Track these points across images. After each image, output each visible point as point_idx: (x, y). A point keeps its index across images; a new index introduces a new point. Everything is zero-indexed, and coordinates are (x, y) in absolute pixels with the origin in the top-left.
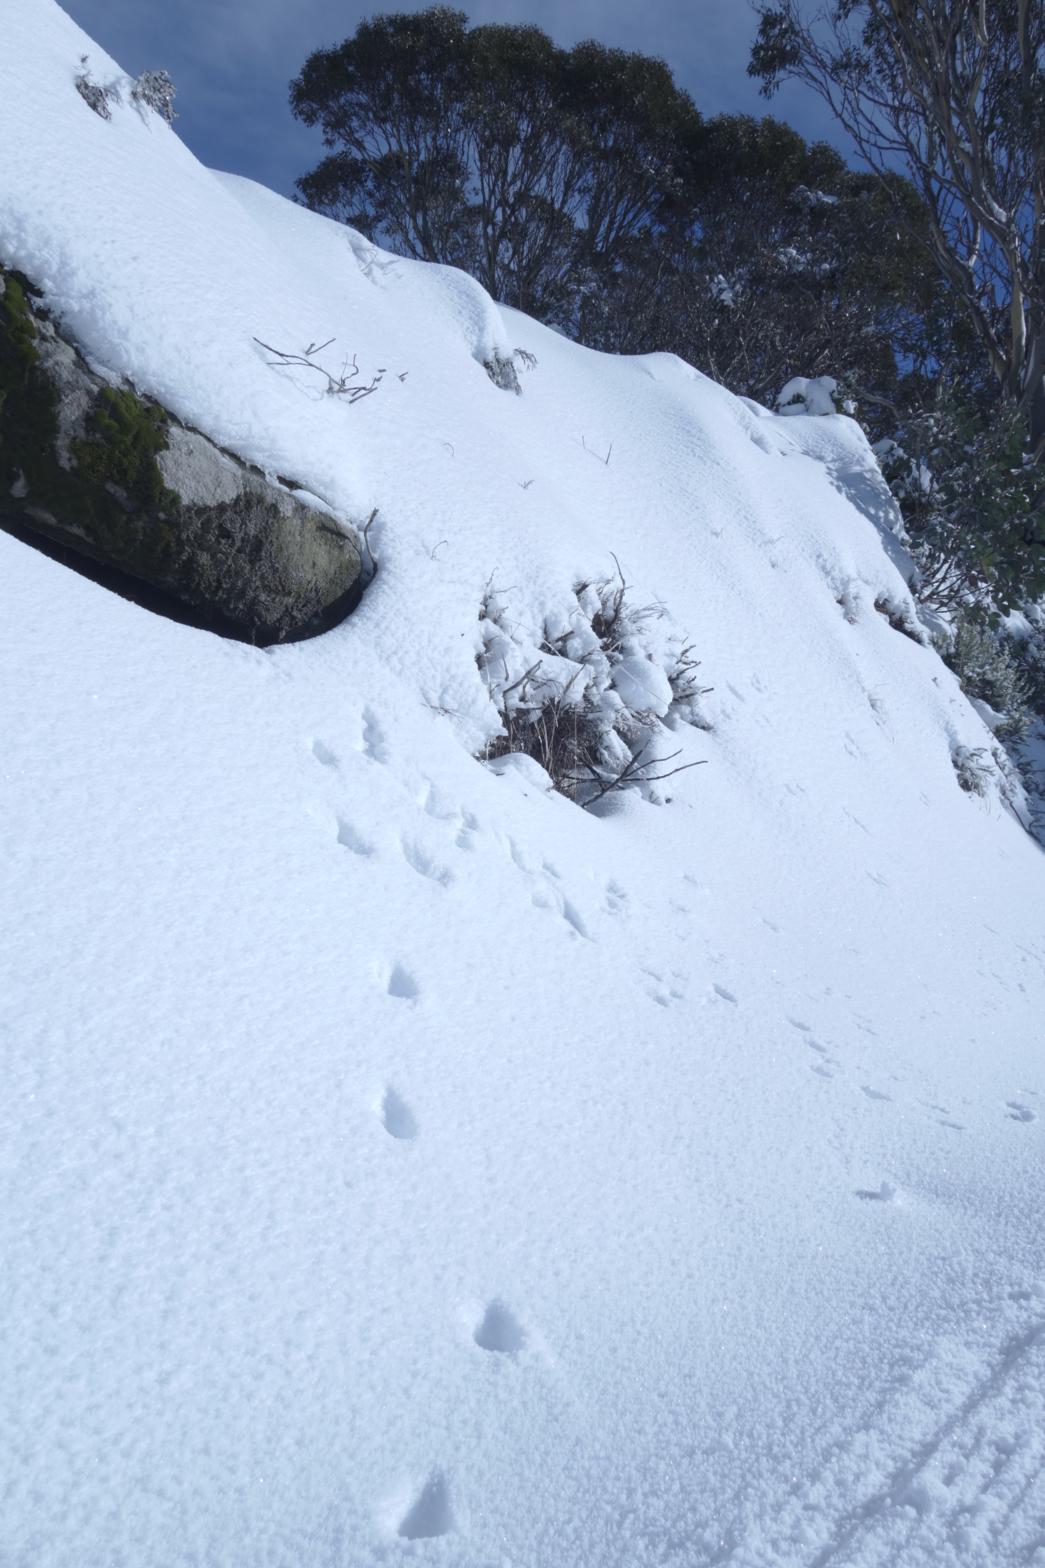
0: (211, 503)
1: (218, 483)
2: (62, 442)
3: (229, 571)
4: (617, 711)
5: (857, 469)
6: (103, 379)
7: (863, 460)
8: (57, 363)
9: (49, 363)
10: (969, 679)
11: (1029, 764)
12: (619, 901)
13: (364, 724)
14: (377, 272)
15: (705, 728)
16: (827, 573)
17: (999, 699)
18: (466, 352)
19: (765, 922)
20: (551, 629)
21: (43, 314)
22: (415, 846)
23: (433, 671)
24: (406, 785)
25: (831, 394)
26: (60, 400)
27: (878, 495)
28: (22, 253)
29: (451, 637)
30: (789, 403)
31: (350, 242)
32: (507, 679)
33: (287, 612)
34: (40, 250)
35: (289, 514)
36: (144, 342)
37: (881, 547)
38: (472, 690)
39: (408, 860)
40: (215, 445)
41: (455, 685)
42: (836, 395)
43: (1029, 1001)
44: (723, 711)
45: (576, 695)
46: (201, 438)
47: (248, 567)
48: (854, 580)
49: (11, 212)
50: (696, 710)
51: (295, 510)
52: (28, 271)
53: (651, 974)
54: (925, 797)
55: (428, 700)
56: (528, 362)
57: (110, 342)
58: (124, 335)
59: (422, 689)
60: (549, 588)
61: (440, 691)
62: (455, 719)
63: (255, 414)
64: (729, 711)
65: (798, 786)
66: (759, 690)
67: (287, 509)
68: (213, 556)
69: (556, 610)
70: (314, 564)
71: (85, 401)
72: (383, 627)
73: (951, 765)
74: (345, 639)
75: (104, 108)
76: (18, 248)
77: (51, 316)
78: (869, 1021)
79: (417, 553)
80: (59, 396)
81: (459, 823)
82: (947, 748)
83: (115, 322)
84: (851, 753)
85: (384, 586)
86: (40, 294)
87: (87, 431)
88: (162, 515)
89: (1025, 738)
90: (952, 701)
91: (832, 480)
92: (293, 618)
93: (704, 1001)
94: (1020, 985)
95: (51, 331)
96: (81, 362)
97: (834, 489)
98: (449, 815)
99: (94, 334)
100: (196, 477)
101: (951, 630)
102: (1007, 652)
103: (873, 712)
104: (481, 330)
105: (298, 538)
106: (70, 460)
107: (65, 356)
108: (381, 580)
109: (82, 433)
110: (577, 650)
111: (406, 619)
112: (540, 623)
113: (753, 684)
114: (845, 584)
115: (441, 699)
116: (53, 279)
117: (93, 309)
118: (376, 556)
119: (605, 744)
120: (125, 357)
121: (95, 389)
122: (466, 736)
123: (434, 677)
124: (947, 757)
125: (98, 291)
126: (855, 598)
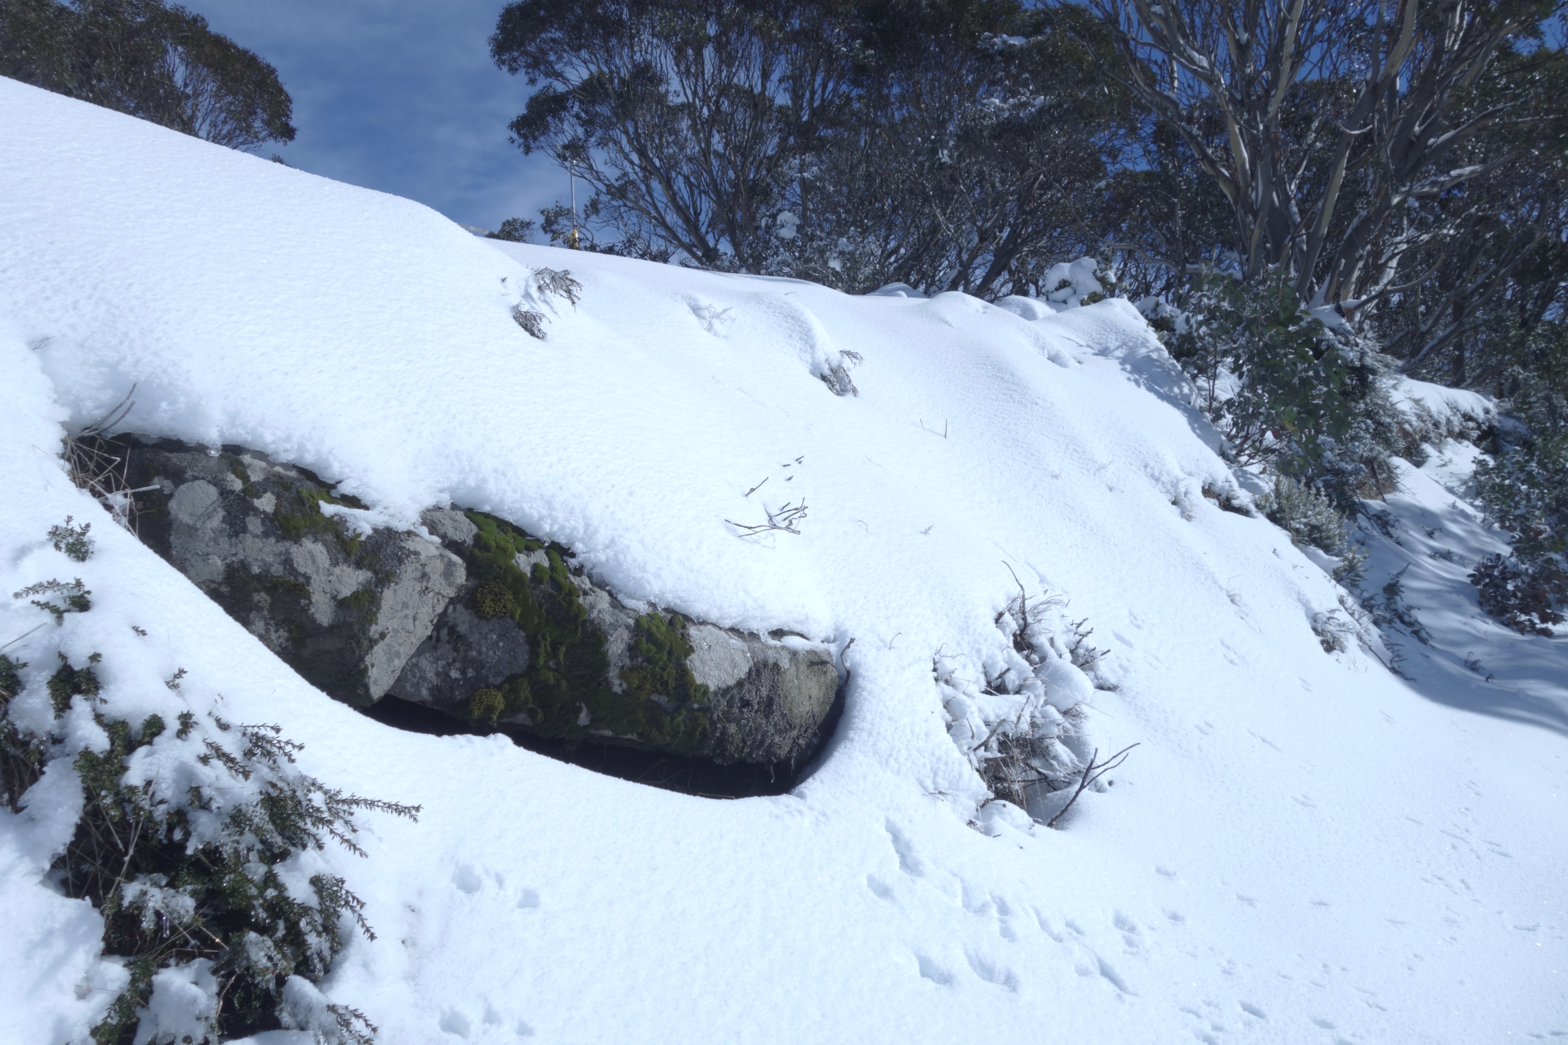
0: (731, 682)
1: (734, 665)
2: (613, 674)
3: (750, 730)
4: (1058, 725)
5: (1143, 351)
6: (634, 610)
7: (1147, 341)
8: (600, 612)
9: (594, 614)
10: (1297, 531)
11: (1372, 598)
12: (1134, 937)
13: (888, 836)
14: (716, 323)
15: (1112, 688)
16: (1157, 480)
17: (1327, 542)
18: (803, 371)
19: (1239, 897)
20: (991, 671)
21: (579, 571)
22: (977, 956)
23: (922, 760)
24: (945, 891)
25: (1094, 273)
26: (607, 640)
27: (1169, 374)
28: (556, 528)
29: (926, 721)
30: (1057, 289)
31: (689, 305)
32: (973, 737)
33: (795, 742)
34: (568, 520)
35: (787, 666)
36: (659, 568)
37: (1188, 428)
38: (957, 766)
39: (975, 970)
40: (720, 629)
41: (942, 767)
42: (1099, 273)
43: (1477, 901)
44: (1121, 666)
45: (1025, 726)
46: (710, 627)
47: (764, 722)
48: (1183, 480)
49: (542, 496)
50: (1100, 673)
51: (791, 660)
52: (562, 540)
53: (1189, 1011)
54: (1304, 681)
55: (925, 788)
56: (854, 360)
57: (634, 578)
58: (643, 568)
59: (918, 779)
60: (980, 634)
61: (932, 775)
62: (949, 797)
63: (746, 591)
64: (1125, 663)
65: (1206, 724)
66: (1139, 627)
67: (785, 663)
68: (738, 724)
69: (990, 653)
70: (810, 697)
71: (625, 635)
72: (875, 734)
73: (1312, 633)
74: (850, 757)
75: (539, 330)
76: (552, 525)
77: (586, 571)
78: (1373, 994)
79: (878, 649)
80: (606, 637)
81: (994, 912)
82: (1305, 618)
83: (635, 561)
84: (1231, 662)
85: (865, 693)
86: (573, 555)
87: (632, 659)
88: (696, 706)
89: (1362, 574)
90: (1295, 567)
91: (1129, 375)
92: (799, 745)
93: (1240, 1025)
94: (1463, 881)
95: (587, 585)
96: (616, 604)
97: (1133, 384)
98: (983, 906)
99: (621, 576)
100: (718, 666)
101: (1267, 485)
102: (1323, 493)
103: (1234, 607)
104: (812, 347)
105: (796, 682)
106: (620, 685)
107: (602, 601)
108: (860, 687)
109: (627, 661)
110: (1014, 681)
111: (890, 719)
112: (981, 669)
113: (1131, 622)
114: (1175, 485)
115: (934, 782)
116: (582, 540)
117: (615, 555)
118: (848, 664)
119: (1052, 755)
120: (648, 587)
121: (631, 622)
122: (960, 808)
123: (924, 765)
124: (1306, 626)
125: (617, 539)
126: (1186, 494)
